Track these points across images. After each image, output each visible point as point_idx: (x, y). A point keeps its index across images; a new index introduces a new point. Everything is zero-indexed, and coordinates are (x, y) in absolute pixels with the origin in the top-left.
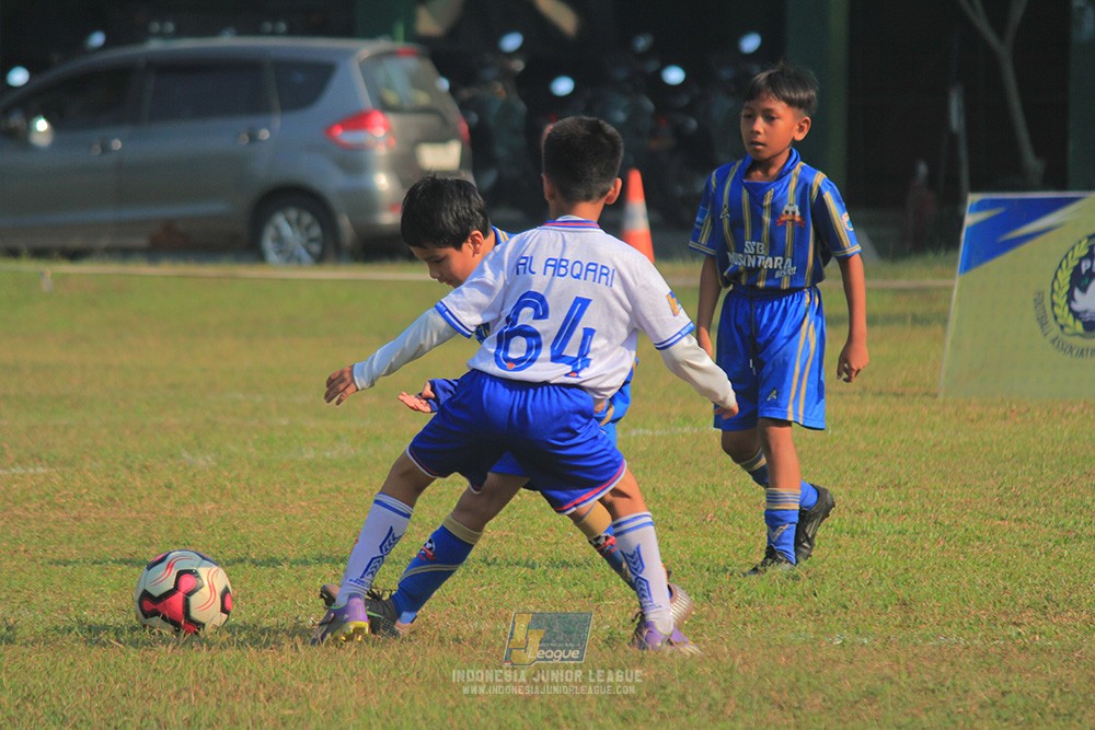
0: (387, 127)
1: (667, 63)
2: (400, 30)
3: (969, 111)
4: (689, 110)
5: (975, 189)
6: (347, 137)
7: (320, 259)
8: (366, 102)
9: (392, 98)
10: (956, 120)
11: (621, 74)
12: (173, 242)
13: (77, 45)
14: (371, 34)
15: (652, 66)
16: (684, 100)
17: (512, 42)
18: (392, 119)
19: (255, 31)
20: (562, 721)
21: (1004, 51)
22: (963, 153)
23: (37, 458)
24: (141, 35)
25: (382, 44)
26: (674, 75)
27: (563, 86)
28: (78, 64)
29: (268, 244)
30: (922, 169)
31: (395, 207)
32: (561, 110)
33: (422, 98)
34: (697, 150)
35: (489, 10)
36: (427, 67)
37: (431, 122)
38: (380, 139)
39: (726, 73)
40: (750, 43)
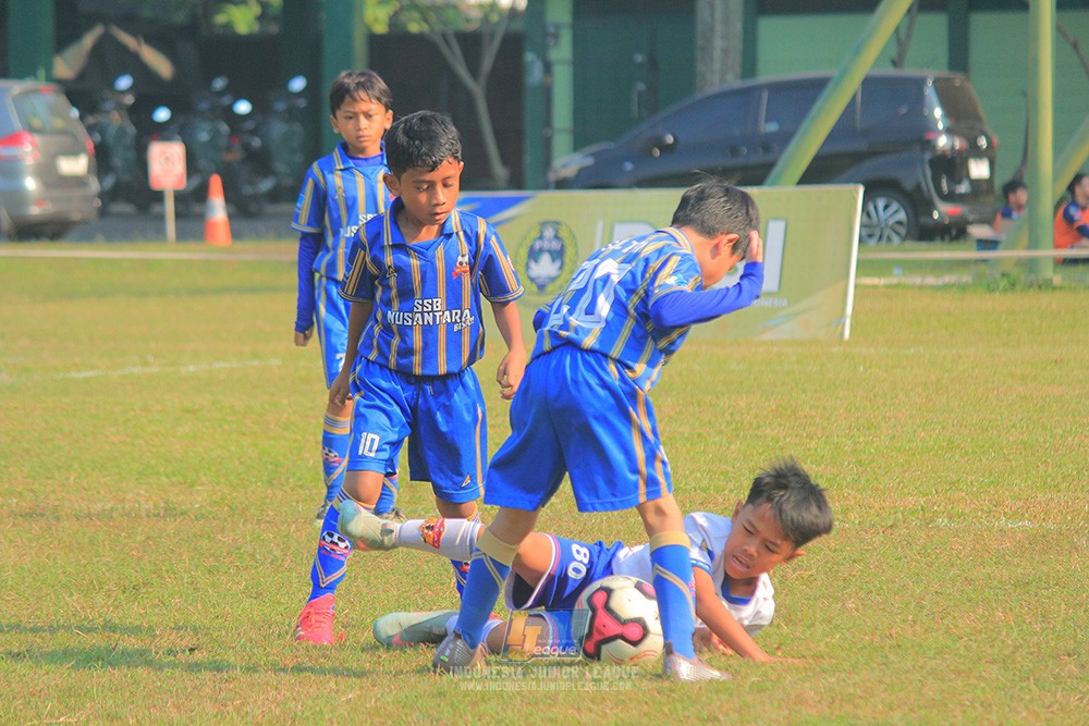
0: (33, 144)
1: (238, 97)
2: (42, 73)
4: (254, 132)
6: (6, 151)
8: (17, 125)
9: (36, 123)
11: (204, 106)
14: (21, 75)
15: (226, 100)
16: (249, 125)
17: (124, 82)
18: (37, 139)
20: (165, 574)
21: (477, 90)
25: (28, 84)
26: (243, 107)
27: (162, 115)
31: (40, 202)
32: (161, 132)
33: (59, 123)
34: (260, 162)
35: (108, 60)
36: (62, 100)
37: (66, 140)
38: (28, 152)
39: (281, 106)
40: (298, 84)
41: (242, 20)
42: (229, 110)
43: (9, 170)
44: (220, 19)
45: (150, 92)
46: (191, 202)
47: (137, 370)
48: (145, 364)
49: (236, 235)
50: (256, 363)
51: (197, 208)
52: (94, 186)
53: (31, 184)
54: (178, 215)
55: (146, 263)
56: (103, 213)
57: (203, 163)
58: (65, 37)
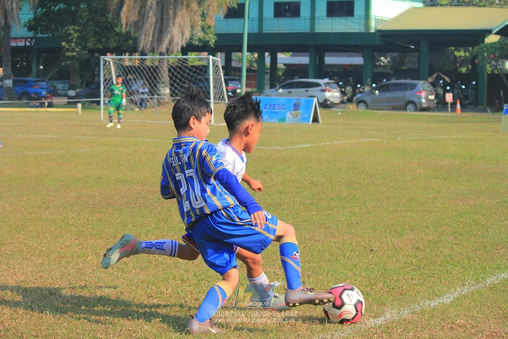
2: (426, 80)
3: (503, 93)
4: (465, 92)
5: (505, 103)
6: (419, 94)
7: (415, 111)
8: (421, 89)
9: (425, 89)
10: (502, 94)
12: (395, 108)
13: (382, 81)
14: (422, 80)
15: (460, 85)
16: (465, 90)
17: (441, 82)
18: (425, 92)
19: (406, 79)
22: (503, 98)
23: (377, 137)
24: (390, 80)
25: (424, 82)
26: (464, 87)
27: (448, 88)
28: (382, 84)
29: (408, 108)
30: (497, 101)
31: (425, 104)
32: (448, 91)
33: (429, 89)
34: (466, 97)
35: (438, 78)
36: (430, 85)
37: (430, 92)
38: (423, 95)
39: (471, 87)
40: (474, 83)
41: (464, 70)
42: (461, 88)
43: (420, 98)
44: (460, 70)
45: (446, 84)
46: (453, 105)
47: (444, 137)
48: (445, 135)
49: (462, 111)
50: (466, 136)
51: (454, 106)
52: (435, 101)
53: (423, 101)
54: (451, 107)
55: (445, 116)
56: (437, 106)
57: (456, 98)
58: (430, 75)
